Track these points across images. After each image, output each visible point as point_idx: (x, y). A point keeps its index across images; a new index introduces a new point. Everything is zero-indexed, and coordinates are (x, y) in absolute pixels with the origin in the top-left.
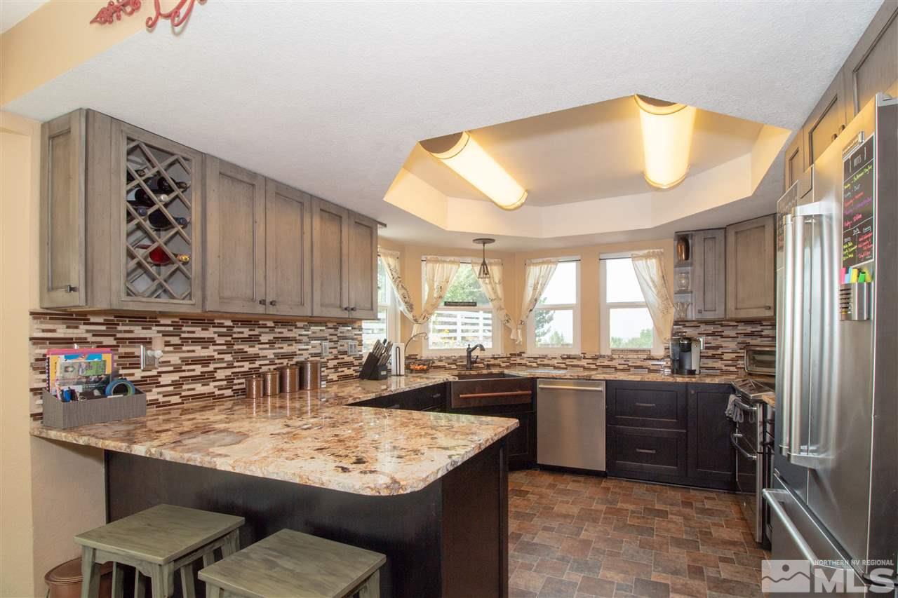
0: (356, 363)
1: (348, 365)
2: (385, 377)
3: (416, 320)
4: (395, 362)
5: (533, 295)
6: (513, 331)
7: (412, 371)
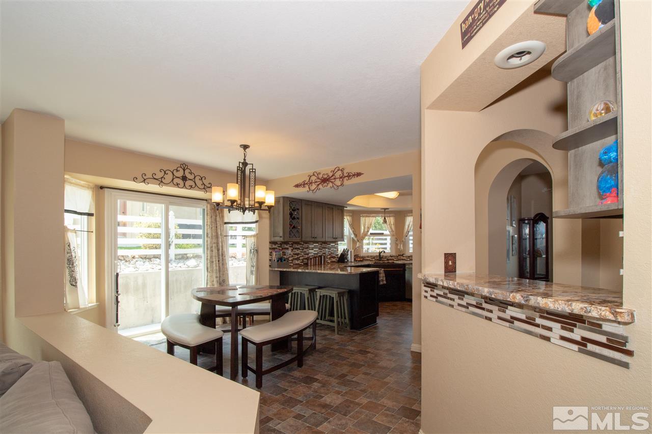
0: (336, 257)
1: (334, 257)
2: (346, 262)
3: (358, 241)
4: (350, 257)
5: (408, 229)
6: (399, 245)
7: (356, 261)
